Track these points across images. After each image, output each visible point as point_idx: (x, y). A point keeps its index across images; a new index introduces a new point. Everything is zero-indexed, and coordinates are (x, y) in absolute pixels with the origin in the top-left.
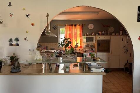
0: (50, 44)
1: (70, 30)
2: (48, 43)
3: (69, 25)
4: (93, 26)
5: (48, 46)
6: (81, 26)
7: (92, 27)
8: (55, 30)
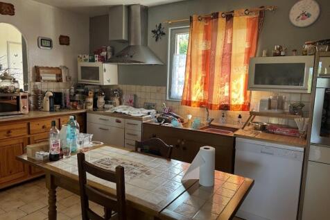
0: (144, 88)
1: (207, 38)
2: (139, 87)
3: (207, 19)
4: (317, 8)
5: (138, 95)
6: (254, 16)
7: (308, 15)
8: (159, 40)
